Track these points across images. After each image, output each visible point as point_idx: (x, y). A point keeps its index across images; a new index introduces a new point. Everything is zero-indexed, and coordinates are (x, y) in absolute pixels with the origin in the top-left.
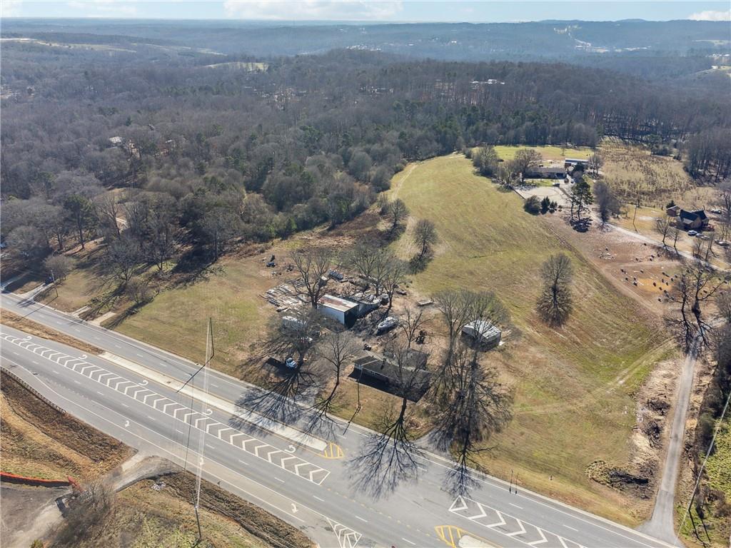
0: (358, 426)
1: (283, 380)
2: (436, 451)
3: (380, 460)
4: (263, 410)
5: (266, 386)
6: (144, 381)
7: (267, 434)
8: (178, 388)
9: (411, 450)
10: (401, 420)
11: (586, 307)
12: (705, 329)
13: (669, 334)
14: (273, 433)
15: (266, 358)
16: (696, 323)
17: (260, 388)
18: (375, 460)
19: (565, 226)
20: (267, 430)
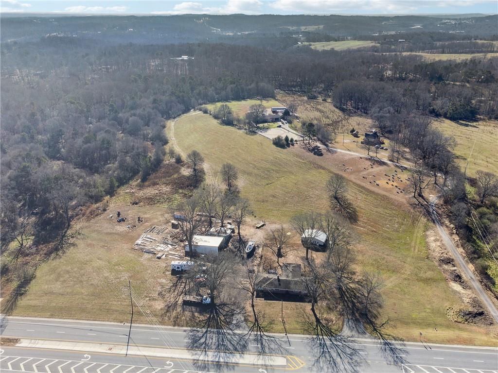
0: (294, 335)
1: (208, 316)
2: (360, 336)
3: (331, 356)
4: (214, 347)
5: (198, 324)
6: (85, 356)
7: (234, 366)
8: (124, 352)
9: (344, 341)
10: (318, 320)
11: (363, 206)
12: (432, 205)
13: (418, 213)
14: (238, 363)
15: (180, 301)
16: (425, 203)
17: (195, 328)
18: (328, 358)
19: (308, 154)
20: (231, 363)
